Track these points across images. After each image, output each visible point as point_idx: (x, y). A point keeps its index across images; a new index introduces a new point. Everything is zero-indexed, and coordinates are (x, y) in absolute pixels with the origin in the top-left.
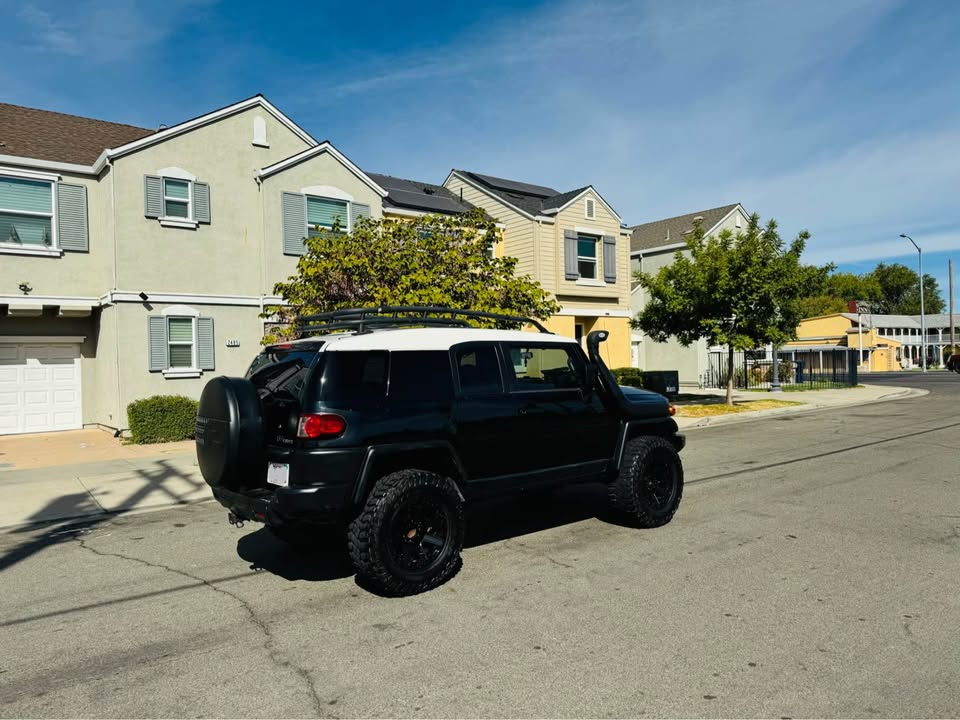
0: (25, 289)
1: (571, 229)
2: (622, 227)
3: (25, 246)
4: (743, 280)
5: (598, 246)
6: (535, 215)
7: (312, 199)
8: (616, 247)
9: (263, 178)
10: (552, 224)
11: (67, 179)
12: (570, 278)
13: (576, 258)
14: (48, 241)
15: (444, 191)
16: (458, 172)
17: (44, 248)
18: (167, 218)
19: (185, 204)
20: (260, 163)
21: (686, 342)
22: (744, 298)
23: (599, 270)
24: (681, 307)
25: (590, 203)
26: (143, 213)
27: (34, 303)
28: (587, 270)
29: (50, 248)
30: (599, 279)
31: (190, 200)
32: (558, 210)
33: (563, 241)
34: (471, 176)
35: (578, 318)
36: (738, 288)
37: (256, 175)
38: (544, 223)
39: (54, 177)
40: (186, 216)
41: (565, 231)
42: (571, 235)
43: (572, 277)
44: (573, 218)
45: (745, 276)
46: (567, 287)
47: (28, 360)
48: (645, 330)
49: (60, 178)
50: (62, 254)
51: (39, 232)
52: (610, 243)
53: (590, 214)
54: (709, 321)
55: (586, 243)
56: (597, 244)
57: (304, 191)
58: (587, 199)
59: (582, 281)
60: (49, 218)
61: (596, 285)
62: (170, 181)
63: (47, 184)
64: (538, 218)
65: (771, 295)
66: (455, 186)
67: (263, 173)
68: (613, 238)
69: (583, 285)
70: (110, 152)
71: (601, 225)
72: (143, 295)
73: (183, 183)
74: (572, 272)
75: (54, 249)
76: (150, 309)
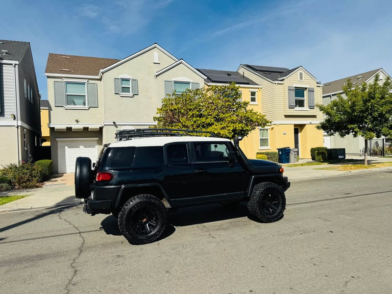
0: (77, 121)
1: (292, 86)
2: (317, 83)
3: (77, 106)
4: (369, 106)
5: (306, 92)
6: (274, 81)
7: (176, 82)
8: (315, 92)
9: (157, 76)
10: (283, 84)
11: (90, 81)
12: (291, 107)
13: (294, 98)
14: (84, 104)
15: (237, 73)
16: (243, 65)
17: (83, 106)
18: (122, 93)
19: (129, 88)
20: (157, 69)
21: (342, 135)
22: (371, 114)
23: (306, 103)
24: (339, 119)
25: (301, 74)
26: (114, 92)
27: (80, 126)
28: (300, 103)
29: (85, 106)
30: (306, 107)
31: (130, 86)
32: (285, 78)
33: (287, 91)
34: (248, 66)
35: (295, 125)
36: (367, 110)
37: (155, 75)
38: (278, 84)
39: (86, 81)
40: (129, 92)
41: (289, 87)
42: (292, 89)
43: (292, 107)
44: (293, 81)
45: (369, 104)
46: (290, 111)
47: (80, 147)
48: (324, 130)
49: (88, 81)
50: (89, 108)
51: (81, 101)
52: (311, 91)
53: (301, 78)
54: (352, 126)
55: (299, 92)
56: (305, 92)
57: (173, 80)
58: (299, 72)
59: (298, 108)
60: (85, 96)
61: (305, 110)
62: (123, 80)
63: (84, 84)
64: (275, 82)
65: (384, 112)
66: (242, 71)
67: (157, 74)
68: (313, 88)
69: (298, 111)
70: (102, 71)
71: (306, 83)
72: (114, 123)
73: (128, 80)
74: (292, 105)
75: (87, 107)
76: (117, 127)
